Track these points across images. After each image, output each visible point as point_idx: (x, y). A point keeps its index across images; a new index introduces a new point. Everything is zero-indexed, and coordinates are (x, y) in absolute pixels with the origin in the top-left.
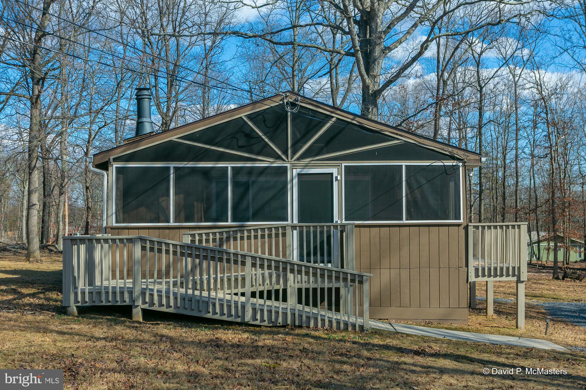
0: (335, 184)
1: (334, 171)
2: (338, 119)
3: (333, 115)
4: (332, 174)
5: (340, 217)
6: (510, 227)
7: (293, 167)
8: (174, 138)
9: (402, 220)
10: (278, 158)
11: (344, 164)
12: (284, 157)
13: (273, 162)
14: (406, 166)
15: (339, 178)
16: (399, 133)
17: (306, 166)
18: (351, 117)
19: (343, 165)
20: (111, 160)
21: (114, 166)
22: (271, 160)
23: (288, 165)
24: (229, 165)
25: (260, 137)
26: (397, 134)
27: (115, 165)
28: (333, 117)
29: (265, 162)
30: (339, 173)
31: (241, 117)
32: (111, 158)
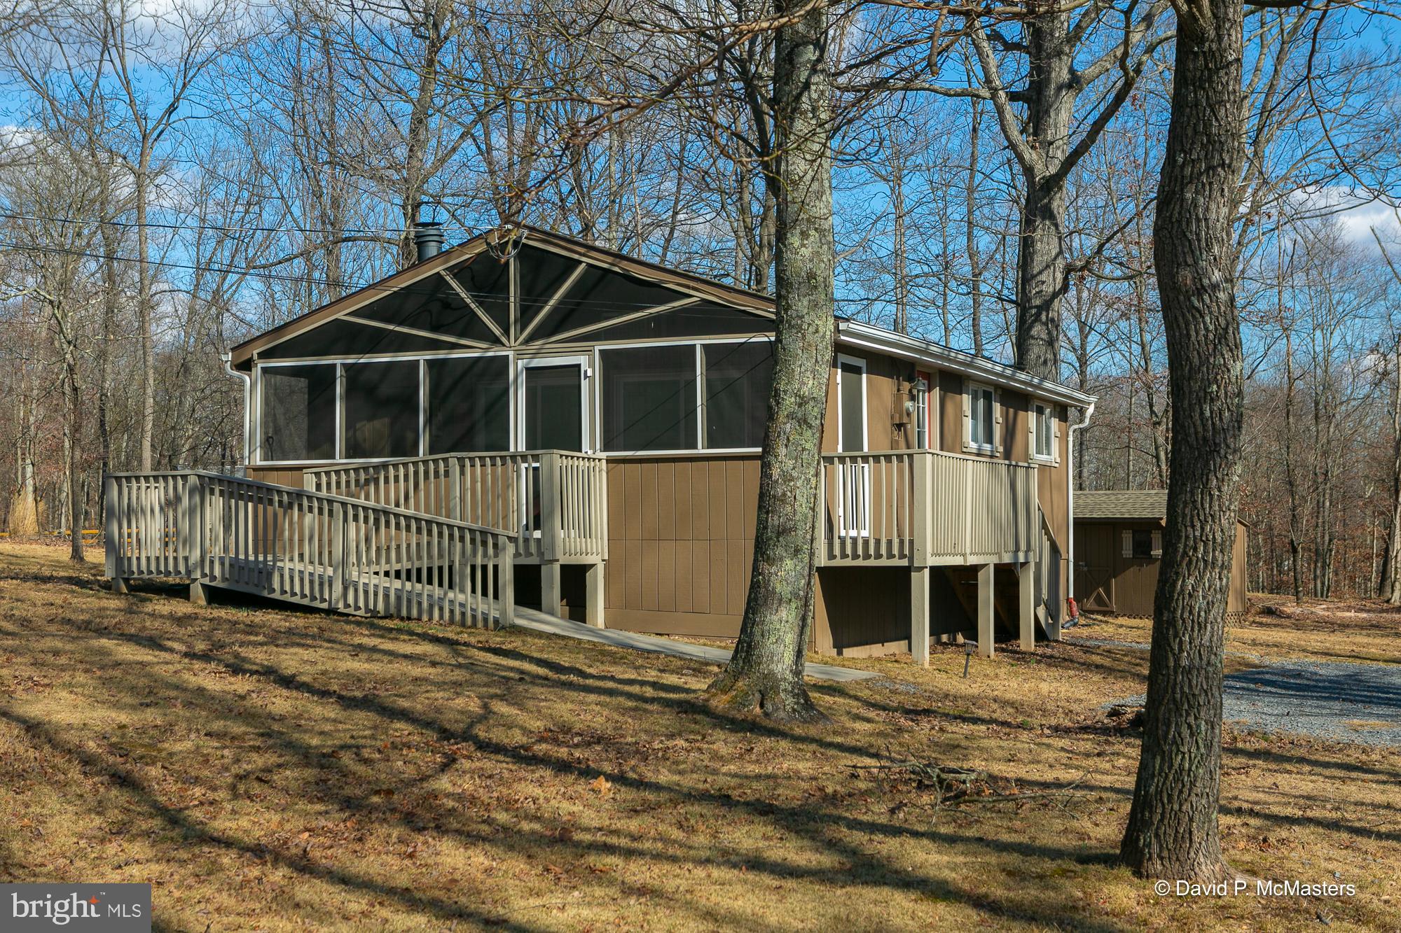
0: (585, 384)
1: (583, 360)
2: (588, 264)
3: (583, 259)
4: (579, 366)
5: (593, 446)
6: (894, 458)
7: (519, 355)
8: (340, 316)
9: (696, 447)
10: (496, 341)
11: (599, 347)
12: (504, 339)
13: (487, 350)
14: (704, 346)
15: (589, 373)
16: (692, 284)
17: (535, 355)
18: (610, 259)
19: (597, 349)
20: (255, 357)
21: (259, 366)
22: (484, 346)
23: (511, 354)
24: (422, 357)
25: (467, 306)
26: (688, 287)
27: (261, 364)
28: (581, 262)
29: (474, 350)
30: (592, 365)
31: (438, 273)
32: (255, 353)
